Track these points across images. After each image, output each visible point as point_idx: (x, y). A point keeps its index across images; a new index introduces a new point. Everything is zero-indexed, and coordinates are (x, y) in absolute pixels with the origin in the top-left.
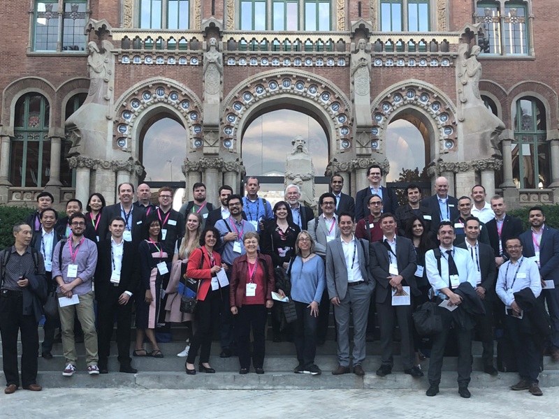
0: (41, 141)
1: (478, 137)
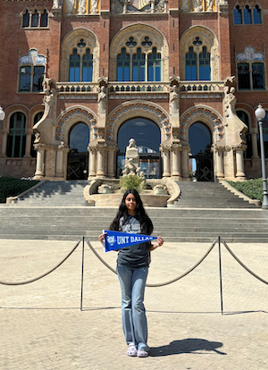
0: (22, 135)
1: (234, 133)
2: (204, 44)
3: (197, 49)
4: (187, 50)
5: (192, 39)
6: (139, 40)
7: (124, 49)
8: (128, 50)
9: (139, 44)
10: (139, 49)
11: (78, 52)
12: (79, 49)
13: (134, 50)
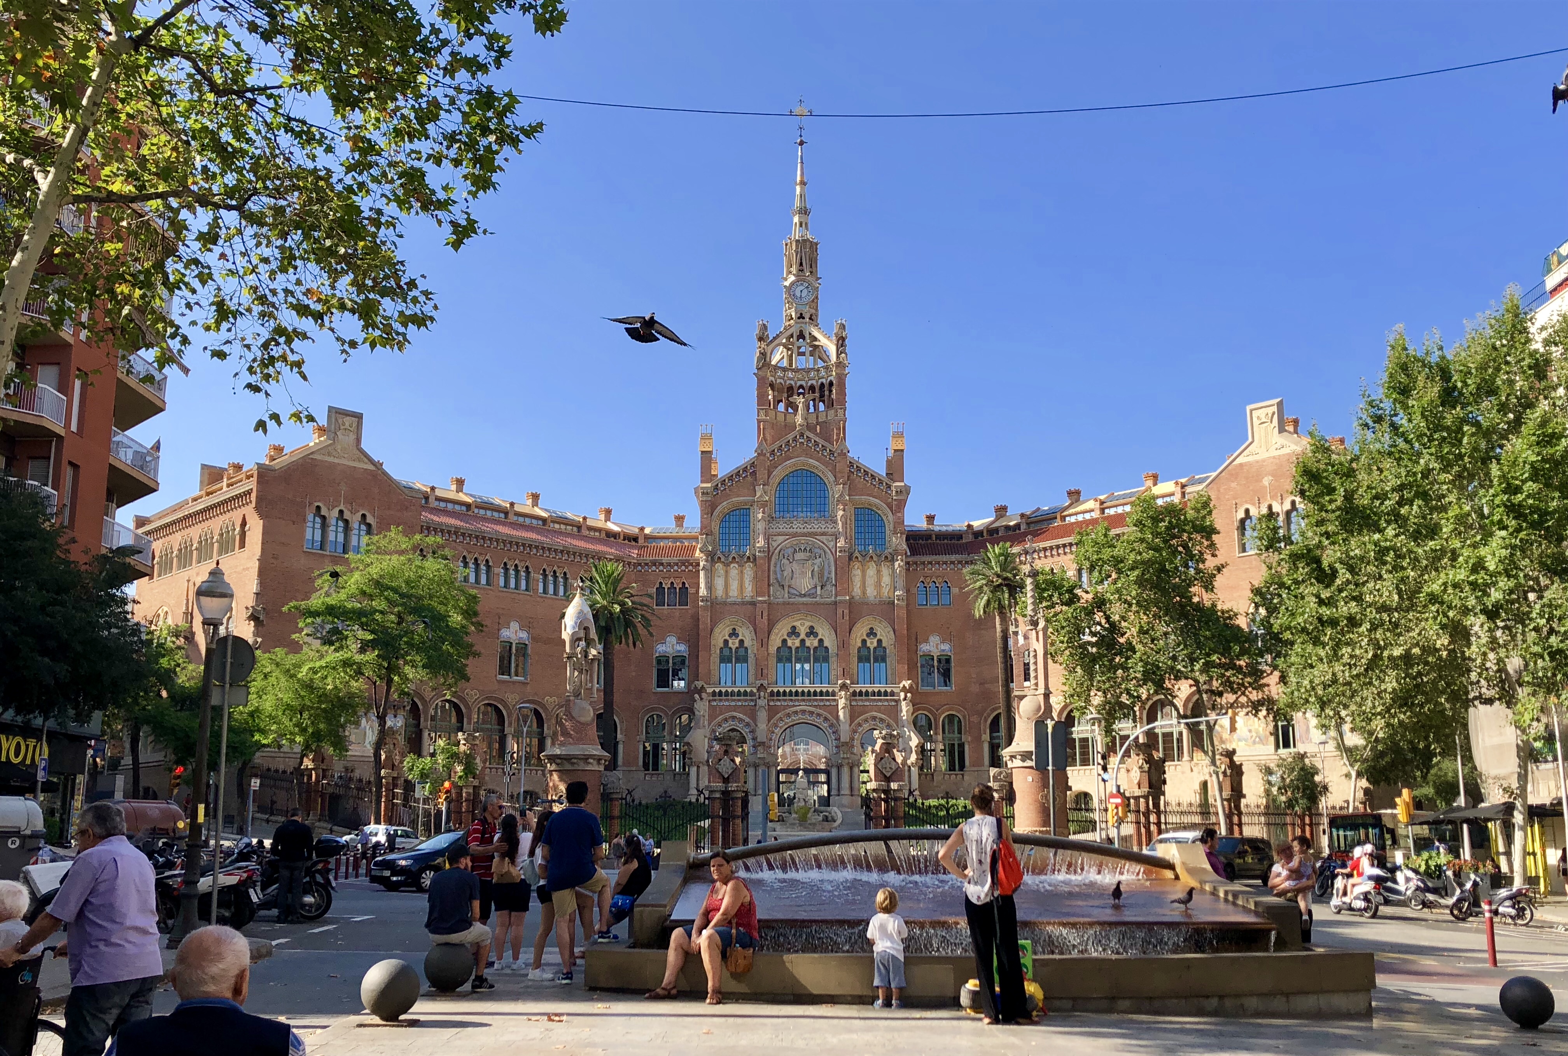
2: (878, 637)
3: (872, 643)
4: (860, 644)
5: (865, 630)
6: (803, 630)
7: (784, 641)
8: (790, 643)
9: (803, 636)
10: (803, 641)
11: (730, 645)
12: (730, 641)
13: (797, 643)
